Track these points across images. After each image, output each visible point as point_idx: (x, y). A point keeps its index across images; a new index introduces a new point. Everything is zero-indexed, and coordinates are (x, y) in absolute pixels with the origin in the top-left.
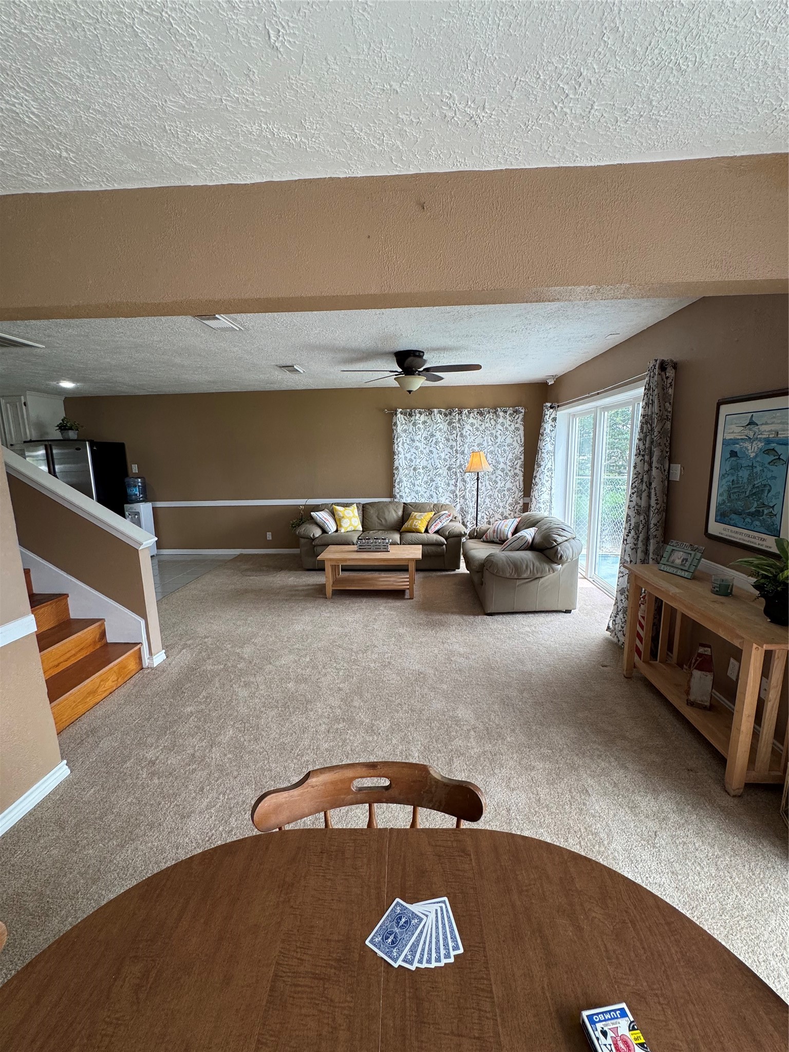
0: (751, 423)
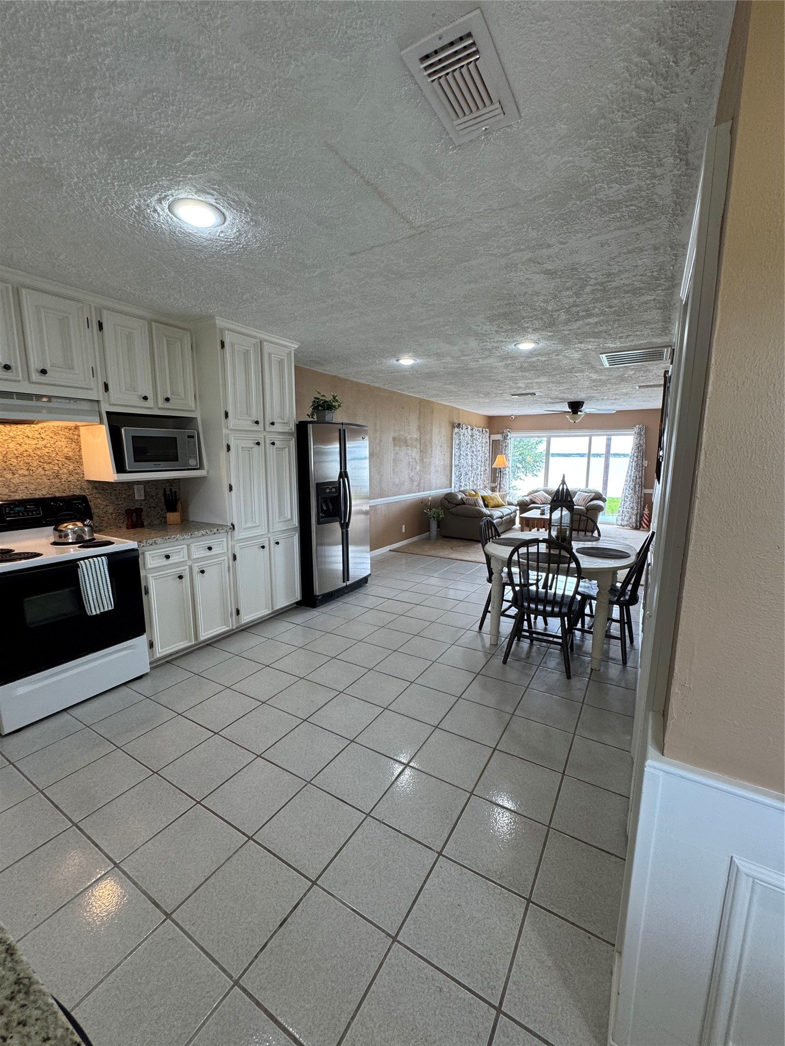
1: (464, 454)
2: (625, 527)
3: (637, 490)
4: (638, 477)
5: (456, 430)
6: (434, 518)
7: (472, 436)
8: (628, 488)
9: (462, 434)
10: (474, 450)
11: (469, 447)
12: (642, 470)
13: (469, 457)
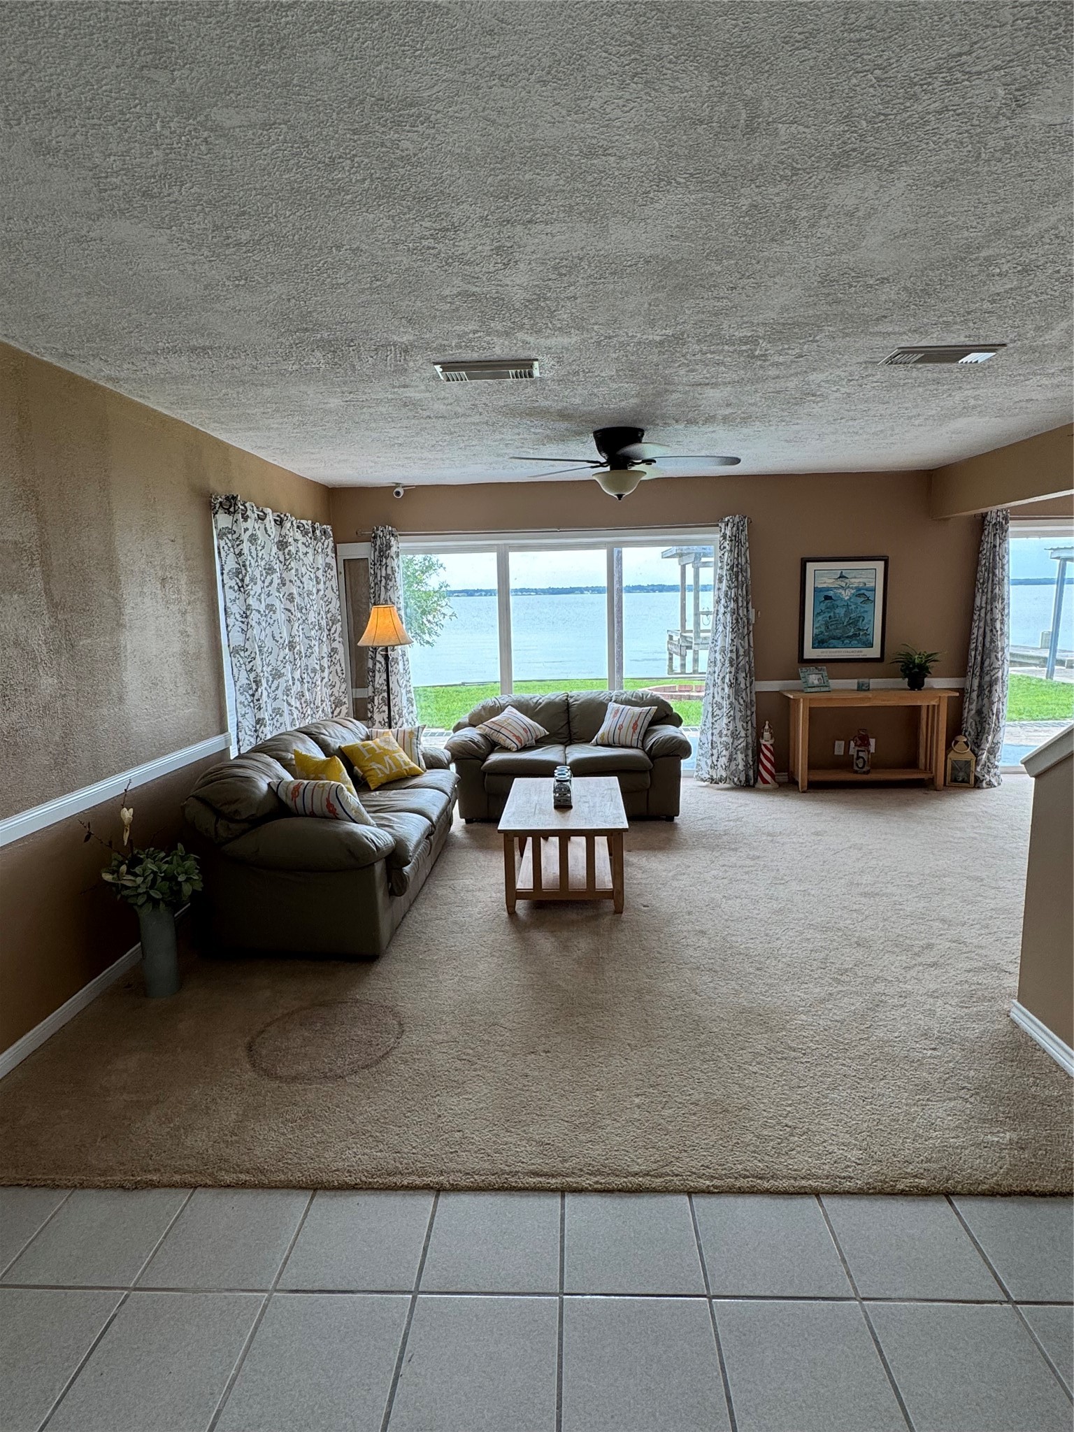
0: (842, 577)
1: (262, 608)
2: (721, 785)
3: (743, 686)
4: (741, 651)
5: (223, 520)
6: (155, 903)
7: (282, 545)
8: (719, 681)
9: (245, 537)
10: (295, 591)
11: (277, 581)
12: (748, 634)
13: (281, 616)
